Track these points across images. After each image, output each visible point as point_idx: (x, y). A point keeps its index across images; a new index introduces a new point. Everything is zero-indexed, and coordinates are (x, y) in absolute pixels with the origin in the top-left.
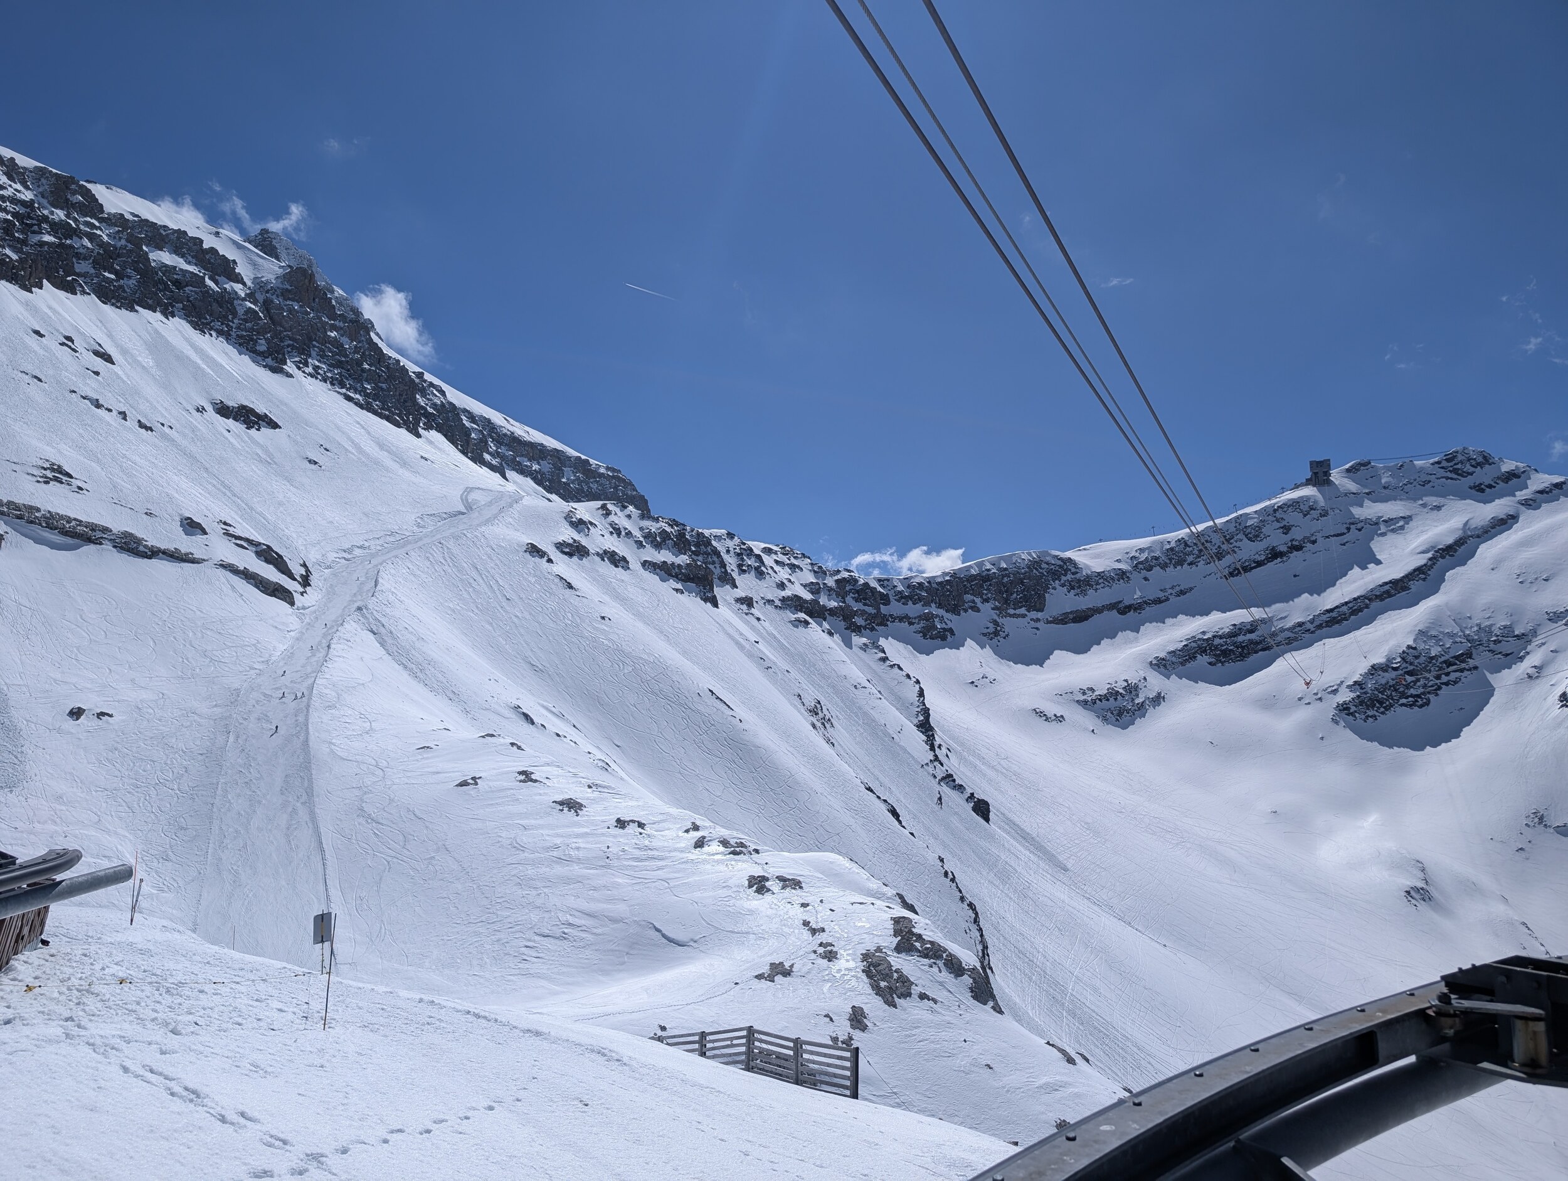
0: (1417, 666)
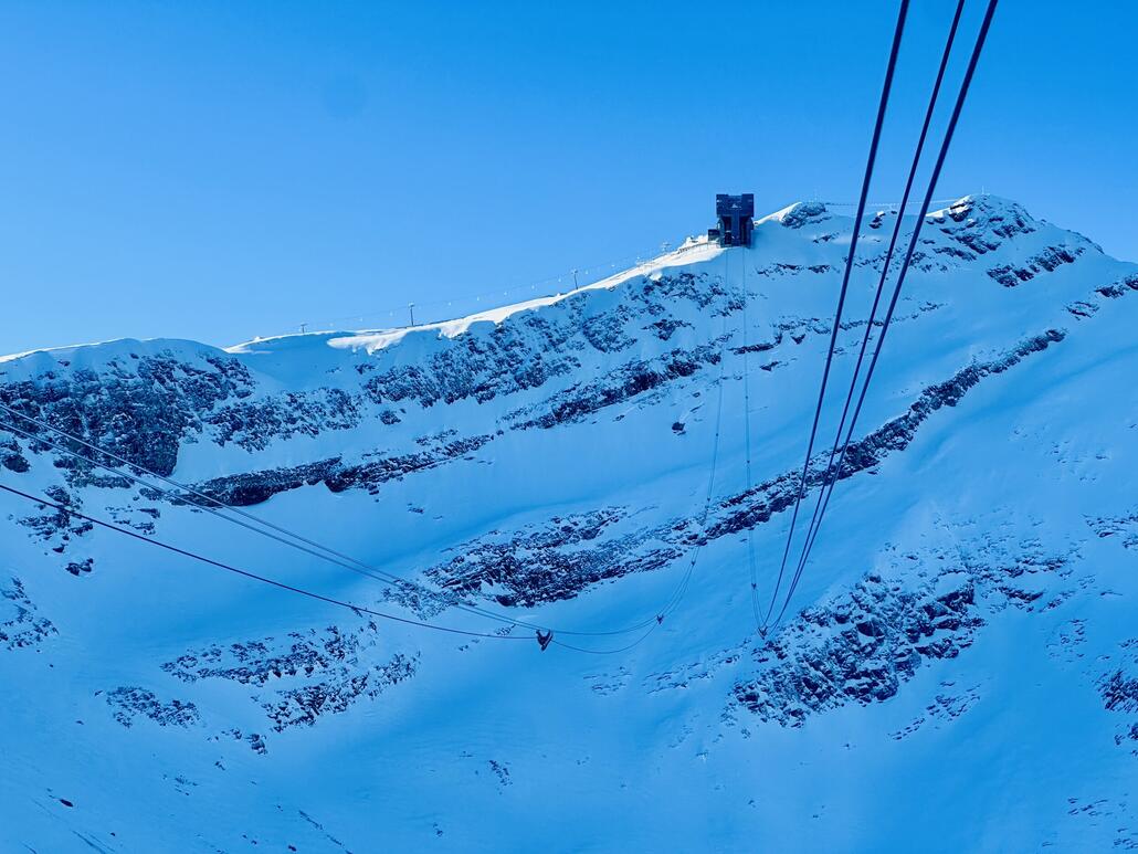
0: (878, 615)
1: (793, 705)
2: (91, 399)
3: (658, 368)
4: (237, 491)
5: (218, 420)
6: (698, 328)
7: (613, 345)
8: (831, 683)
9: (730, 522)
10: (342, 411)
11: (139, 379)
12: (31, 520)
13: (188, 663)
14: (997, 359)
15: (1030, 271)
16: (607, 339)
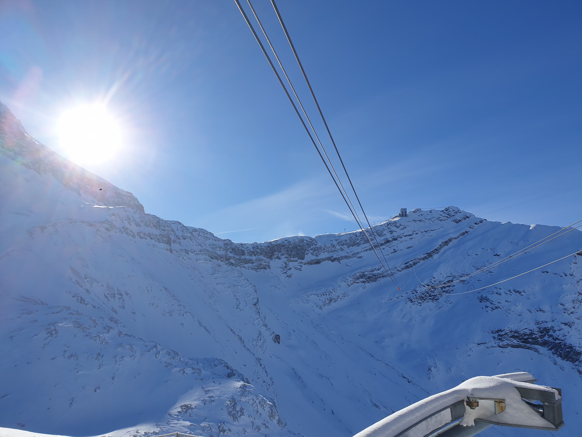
0: (435, 285)
1: (420, 301)
2: (290, 246)
3: (390, 239)
4: (315, 262)
5: (312, 249)
6: (398, 232)
7: (382, 235)
8: (426, 297)
9: (405, 267)
10: (333, 248)
11: (298, 243)
12: (281, 267)
13: (308, 293)
14: (456, 236)
15: (461, 220)
16: (381, 234)
